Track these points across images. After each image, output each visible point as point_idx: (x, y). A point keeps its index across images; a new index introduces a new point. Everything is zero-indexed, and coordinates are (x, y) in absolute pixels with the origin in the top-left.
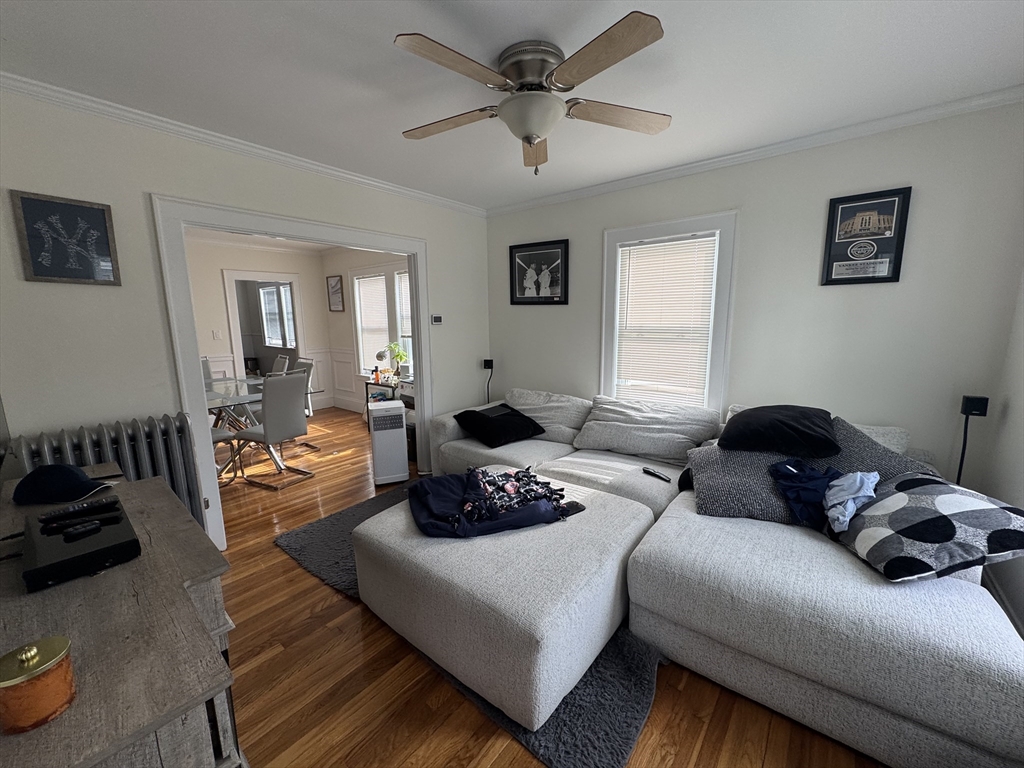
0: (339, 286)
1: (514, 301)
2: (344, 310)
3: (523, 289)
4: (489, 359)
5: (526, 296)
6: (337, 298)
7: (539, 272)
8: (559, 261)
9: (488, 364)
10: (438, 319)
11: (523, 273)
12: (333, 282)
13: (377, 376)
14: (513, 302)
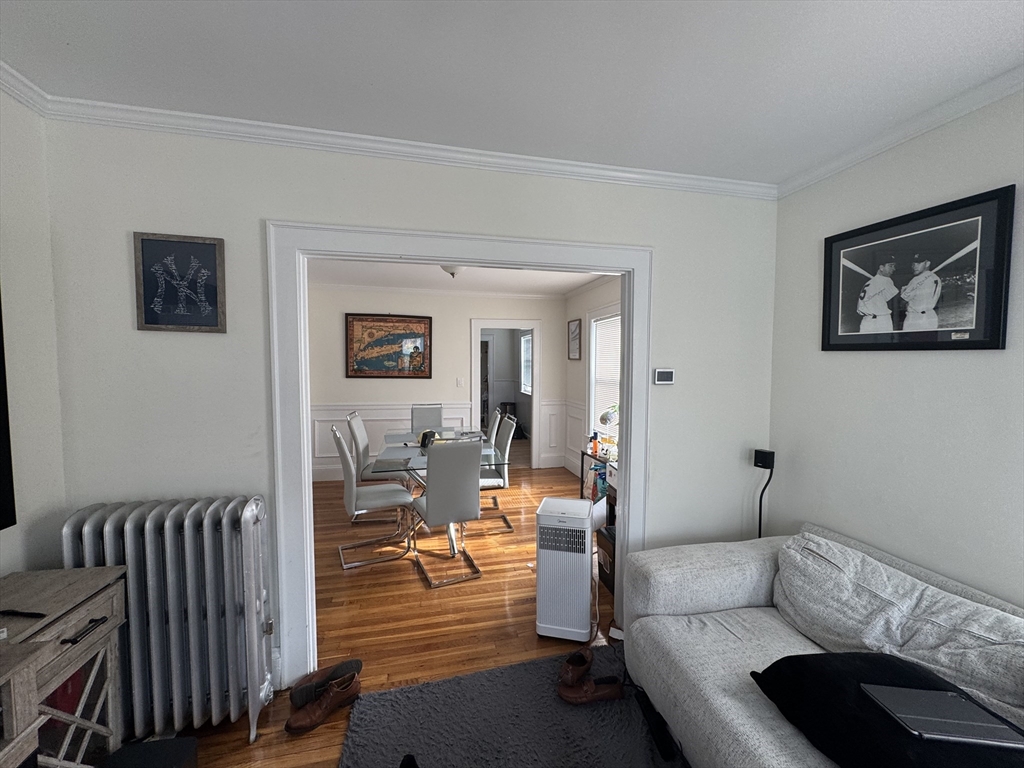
0: (578, 331)
1: (829, 343)
2: (580, 359)
3: (856, 319)
4: (767, 448)
5: (863, 331)
6: (575, 345)
7: (902, 278)
8: (976, 244)
9: (764, 459)
10: (666, 376)
11: (857, 285)
12: (573, 326)
13: (595, 445)
14: (827, 346)
